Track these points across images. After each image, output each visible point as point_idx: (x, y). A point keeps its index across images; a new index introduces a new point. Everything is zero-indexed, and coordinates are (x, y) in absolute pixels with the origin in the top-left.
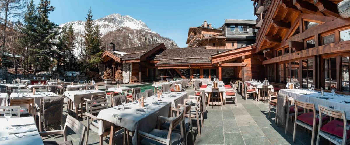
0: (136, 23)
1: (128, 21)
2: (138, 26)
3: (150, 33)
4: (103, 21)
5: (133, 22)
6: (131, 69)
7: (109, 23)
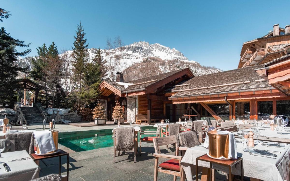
0: (168, 52)
1: (157, 50)
2: (171, 55)
3: (187, 63)
4: (126, 50)
5: (164, 51)
6: (137, 105)
7: (133, 52)
